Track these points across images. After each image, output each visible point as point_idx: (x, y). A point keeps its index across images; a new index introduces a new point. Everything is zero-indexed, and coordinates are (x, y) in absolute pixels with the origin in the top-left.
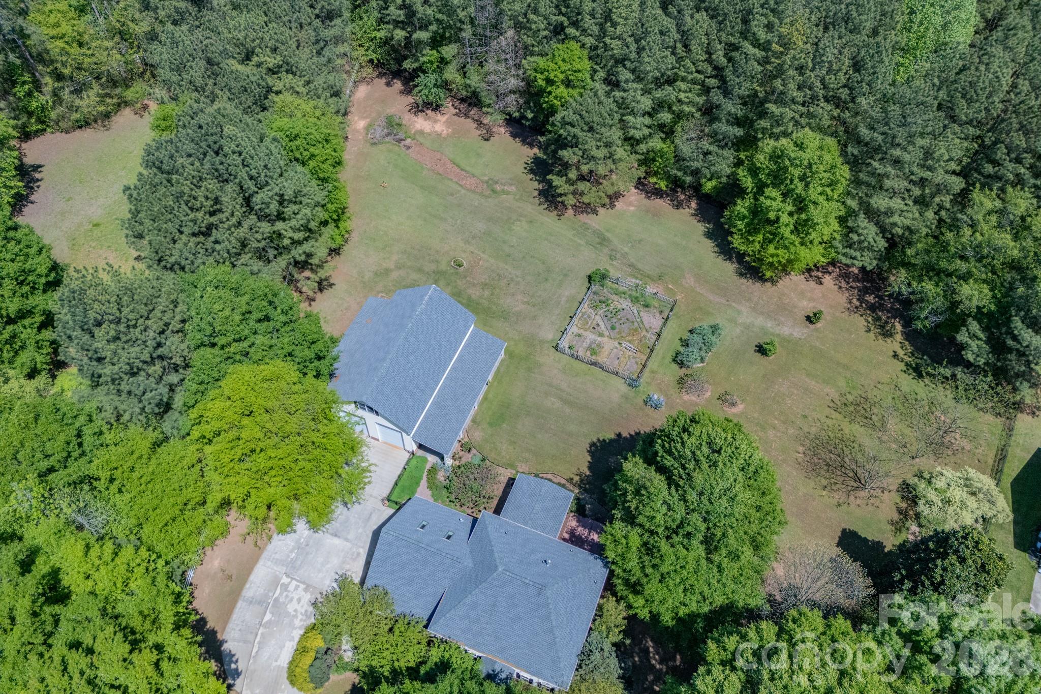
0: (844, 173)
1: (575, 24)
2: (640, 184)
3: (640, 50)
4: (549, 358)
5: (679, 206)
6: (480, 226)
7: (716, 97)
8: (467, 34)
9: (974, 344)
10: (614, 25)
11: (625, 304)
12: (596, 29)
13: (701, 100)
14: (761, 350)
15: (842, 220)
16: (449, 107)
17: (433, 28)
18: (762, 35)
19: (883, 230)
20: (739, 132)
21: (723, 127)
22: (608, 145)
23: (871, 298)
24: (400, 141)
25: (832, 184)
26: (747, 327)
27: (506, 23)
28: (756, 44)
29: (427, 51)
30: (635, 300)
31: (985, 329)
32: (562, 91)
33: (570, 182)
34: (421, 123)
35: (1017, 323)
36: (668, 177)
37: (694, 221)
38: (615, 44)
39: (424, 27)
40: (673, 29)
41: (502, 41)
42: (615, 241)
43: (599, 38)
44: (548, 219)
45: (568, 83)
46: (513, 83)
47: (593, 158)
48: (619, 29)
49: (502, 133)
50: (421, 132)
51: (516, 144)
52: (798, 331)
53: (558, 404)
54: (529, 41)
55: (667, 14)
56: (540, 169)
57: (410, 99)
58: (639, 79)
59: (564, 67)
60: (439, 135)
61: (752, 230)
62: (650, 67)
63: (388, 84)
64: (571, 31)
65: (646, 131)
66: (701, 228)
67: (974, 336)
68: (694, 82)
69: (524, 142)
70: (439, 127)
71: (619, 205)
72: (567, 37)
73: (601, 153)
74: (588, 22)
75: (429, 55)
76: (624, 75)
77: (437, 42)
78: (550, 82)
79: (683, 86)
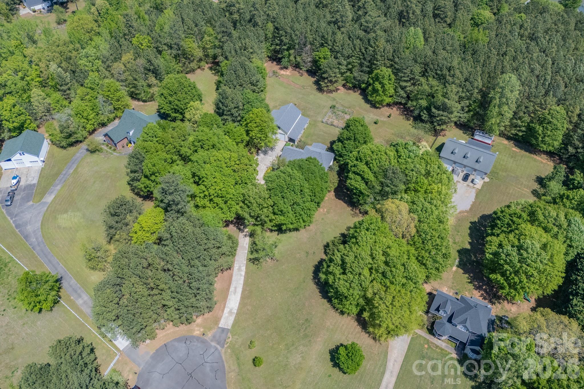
0: (393, 77)
1: (326, 43)
2: (344, 86)
3: (342, 49)
4: (320, 125)
5: (355, 92)
6: (301, 96)
7: (363, 61)
8: (297, 47)
9: (424, 116)
10: (336, 43)
11: (340, 113)
12: (332, 44)
13: (359, 62)
14: (375, 123)
15: (395, 90)
16: (290, 69)
17: (288, 45)
18: (373, 45)
19: (406, 92)
20: (368, 69)
21: (365, 68)
22: (335, 73)
23: (406, 113)
24: (277, 76)
25: (390, 80)
26: (372, 118)
27: (308, 43)
28: (372, 47)
29: (285, 52)
30: (343, 112)
31: (427, 112)
32: (323, 60)
33: (326, 83)
34: (282, 72)
35: (432, 108)
36: (352, 83)
37: (359, 96)
38: (337, 48)
39: (285, 45)
40: (351, 44)
41: (307, 48)
42: (338, 100)
43: (333, 47)
44: (319, 95)
45: (325, 58)
46: (309, 59)
47: (331, 76)
48: (337, 44)
49: (306, 74)
50: (283, 74)
51: (310, 77)
52: (386, 119)
53: (323, 133)
54: (314, 48)
55: (350, 40)
56: (317, 83)
57: (279, 66)
58: (343, 57)
59: (323, 54)
60: (288, 75)
61: (372, 94)
62: (345, 53)
63: (272, 63)
64: (325, 45)
65: (345, 71)
66: (361, 97)
67: (425, 114)
68: (357, 57)
69: (312, 77)
70: (288, 73)
71: (338, 91)
72: (324, 46)
73: (334, 75)
74: (330, 42)
75: (286, 53)
76: (339, 55)
77: (288, 50)
78: (320, 58)
79: (354, 58)
